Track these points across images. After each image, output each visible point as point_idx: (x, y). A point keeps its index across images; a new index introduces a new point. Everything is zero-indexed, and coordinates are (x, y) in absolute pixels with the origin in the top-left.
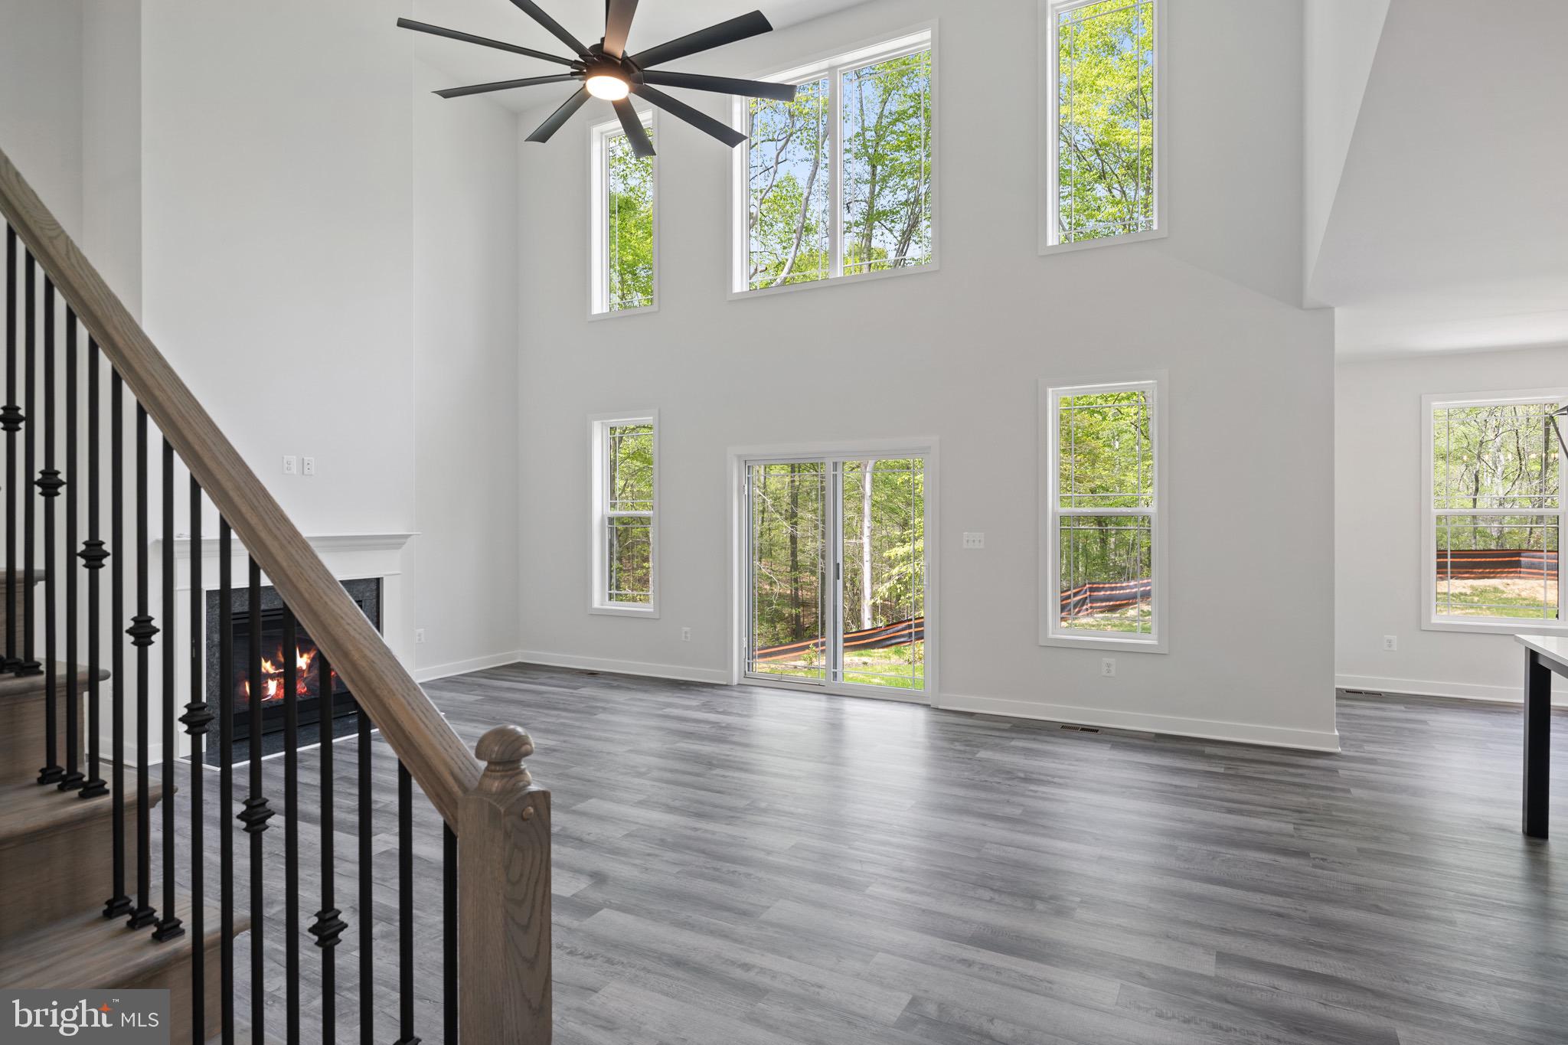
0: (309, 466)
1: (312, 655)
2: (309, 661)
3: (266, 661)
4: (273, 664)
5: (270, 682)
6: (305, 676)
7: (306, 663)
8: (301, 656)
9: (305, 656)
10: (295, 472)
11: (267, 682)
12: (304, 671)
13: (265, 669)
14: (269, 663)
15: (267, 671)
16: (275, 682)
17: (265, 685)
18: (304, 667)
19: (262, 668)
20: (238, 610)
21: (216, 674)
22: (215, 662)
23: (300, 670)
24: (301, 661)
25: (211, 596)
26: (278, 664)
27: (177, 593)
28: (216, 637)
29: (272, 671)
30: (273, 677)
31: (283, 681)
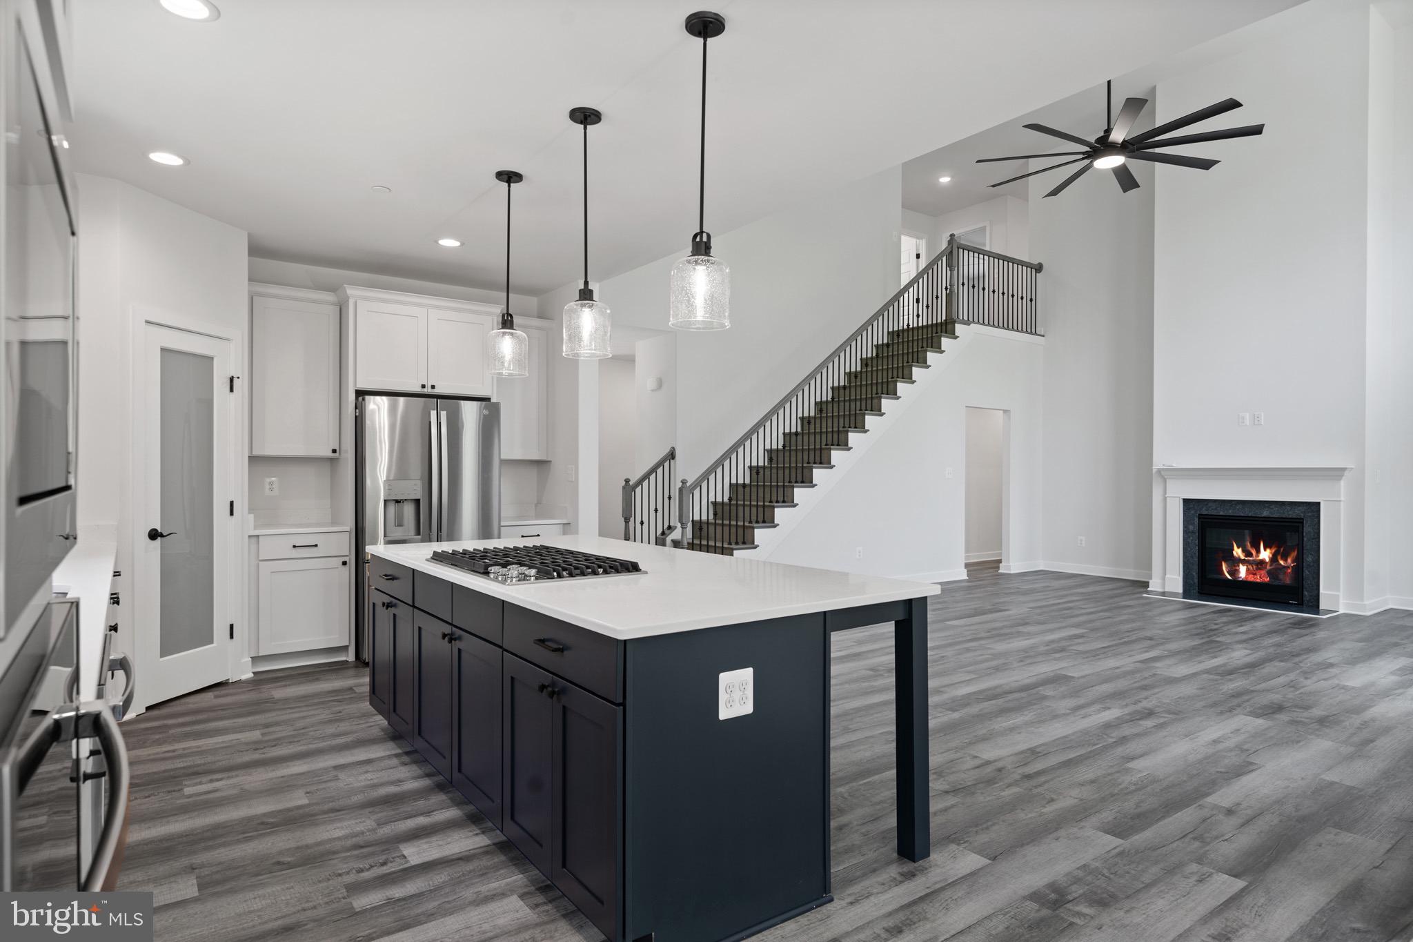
0: (1259, 419)
1: (1273, 551)
2: (1271, 556)
3: (1238, 548)
4: (1243, 551)
5: (1241, 565)
6: (1268, 567)
7: (1269, 557)
8: (1265, 550)
9: (1268, 550)
10: (1248, 423)
11: (1239, 566)
12: (1267, 563)
13: (1237, 553)
14: (1240, 549)
15: (1239, 557)
16: (1245, 567)
17: (1237, 568)
18: (1267, 560)
19: (1234, 553)
20: (1206, 513)
21: (1191, 549)
22: (1190, 541)
23: (1262, 562)
24: (1265, 555)
25: (1187, 503)
26: (1248, 554)
27: (1167, 498)
28: (1191, 527)
29: (1242, 557)
30: (1244, 562)
31: (1250, 567)
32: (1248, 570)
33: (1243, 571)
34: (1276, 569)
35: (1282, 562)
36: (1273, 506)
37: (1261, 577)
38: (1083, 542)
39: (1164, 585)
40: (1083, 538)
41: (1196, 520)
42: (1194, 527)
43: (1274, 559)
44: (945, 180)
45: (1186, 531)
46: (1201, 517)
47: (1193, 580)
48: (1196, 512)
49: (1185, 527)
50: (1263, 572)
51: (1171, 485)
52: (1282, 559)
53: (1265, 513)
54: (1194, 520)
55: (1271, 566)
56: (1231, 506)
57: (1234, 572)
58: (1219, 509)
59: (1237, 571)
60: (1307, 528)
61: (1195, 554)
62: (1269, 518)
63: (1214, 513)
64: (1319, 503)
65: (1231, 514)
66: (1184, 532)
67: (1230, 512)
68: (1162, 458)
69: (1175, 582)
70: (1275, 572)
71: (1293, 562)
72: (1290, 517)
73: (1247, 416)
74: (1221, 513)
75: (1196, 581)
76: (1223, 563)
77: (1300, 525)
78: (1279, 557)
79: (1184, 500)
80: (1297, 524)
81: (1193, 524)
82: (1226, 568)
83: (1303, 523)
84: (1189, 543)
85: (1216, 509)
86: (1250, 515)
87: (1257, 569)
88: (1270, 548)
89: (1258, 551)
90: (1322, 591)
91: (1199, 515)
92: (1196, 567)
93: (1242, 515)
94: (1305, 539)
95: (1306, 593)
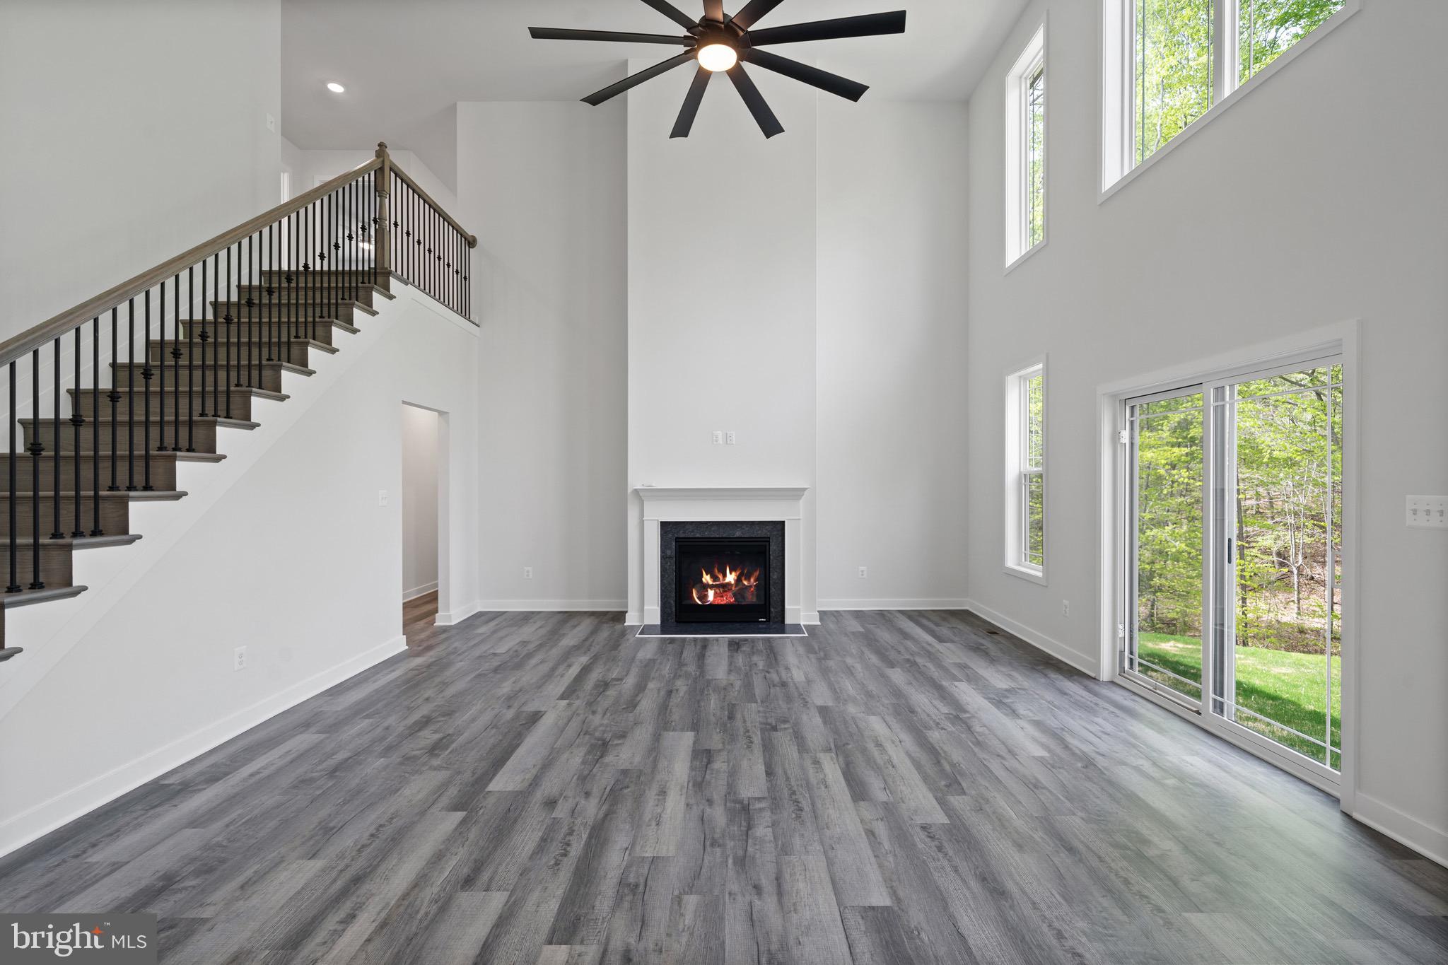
0: (731, 438)
1: (738, 573)
2: (736, 578)
4: (711, 577)
5: (709, 590)
6: (733, 589)
7: (734, 579)
8: (731, 573)
9: (733, 573)
10: (721, 442)
11: (707, 591)
12: (732, 585)
13: (706, 580)
14: (709, 576)
15: (708, 582)
16: (713, 591)
17: (706, 593)
18: (733, 582)
19: (704, 580)
20: (682, 536)
21: (669, 576)
22: (668, 568)
23: (729, 584)
24: (731, 578)
25: (664, 525)
26: (715, 578)
27: (645, 522)
28: (669, 552)
29: (711, 583)
30: (712, 587)
31: (718, 591)
32: (715, 593)
33: (711, 595)
34: (741, 589)
35: (746, 583)
36: (744, 527)
37: (728, 599)
38: (531, 574)
39: (642, 617)
40: (530, 569)
41: (674, 544)
42: (671, 552)
43: (738, 580)
44: (336, 88)
45: (664, 557)
46: (678, 540)
47: (671, 609)
48: (673, 535)
49: (662, 551)
50: (730, 594)
51: (648, 507)
52: (745, 579)
53: (738, 534)
54: (671, 544)
55: (735, 587)
56: (707, 527)
57: (703, 597)
58: (695, 531)
59: (706, 596)
60: (773, 547)
61: (673, 580)
62: (741, 538)
63: (691, 535)
64: (784, 522)
65: (708, 536)
66: (662, 557)
67: (707, 534)
68: (637, 479)
69: (653, 615)
70: (740, 591)
71: (755, 581)
72: (759, 536)
73: (720, 433)
74: (698, 535)
75: (674, 609)
76: (694, 590)
77: (767, 543)
78: (743, 578)
79: (661, 522)
80: (764, 543)
81: (670, 548)
82: (697, 594)
83: (769, 541)
84: (666, 569)
85: (693, 531)
86: (724, 536)
87: (724, 591)
88: (735, 571)
89: (725, 576)
90: (787, 606)
91: (676, 538)
92: (673, 595)
93: (717, 536)
94: (771, 557)
95: (772, 610)
